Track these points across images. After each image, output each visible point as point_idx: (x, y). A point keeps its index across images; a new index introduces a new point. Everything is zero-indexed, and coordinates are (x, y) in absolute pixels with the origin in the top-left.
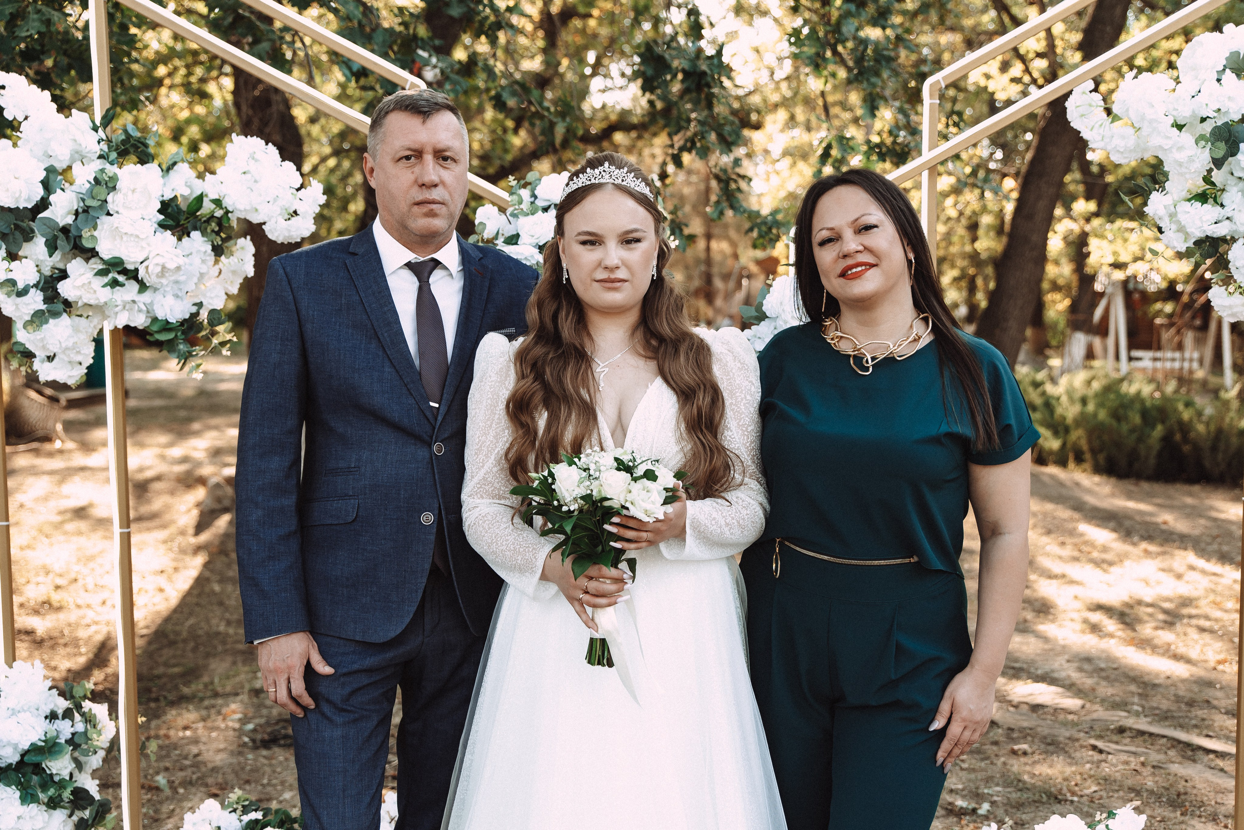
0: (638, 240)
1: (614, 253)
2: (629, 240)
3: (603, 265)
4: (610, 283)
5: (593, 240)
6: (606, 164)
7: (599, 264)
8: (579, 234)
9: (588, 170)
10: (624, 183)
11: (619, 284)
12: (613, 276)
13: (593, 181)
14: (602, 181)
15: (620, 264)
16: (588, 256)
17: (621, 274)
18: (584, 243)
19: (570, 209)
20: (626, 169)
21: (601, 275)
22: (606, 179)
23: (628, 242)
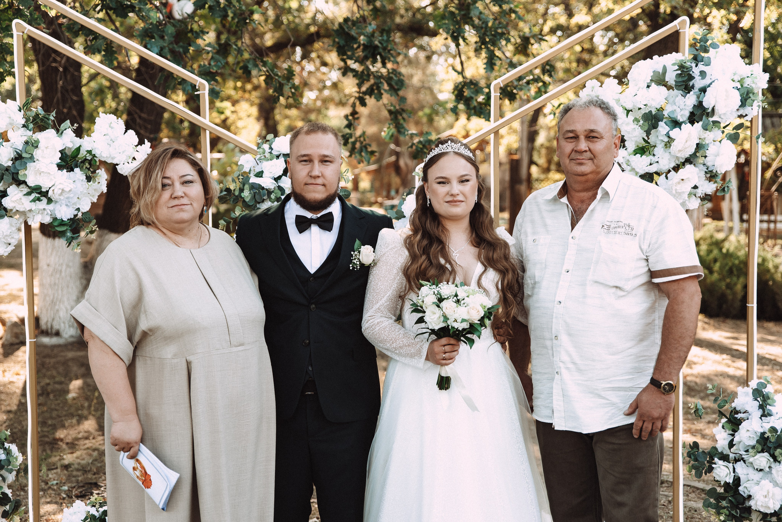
0: (468, 181)
1: (456, 188)
2: (463, 181)
3: (450, 194)
4: (453, 202)
5: (444, 181)
6: (449, 142)
7: (448, 194)
8: (437, 178)
9: (440, 145)
10: (459, 151)
11: (459, 203)
12: (455, 199)
13: (443, 151)
14: (448, 151)
15: (459, 193)
16: (442, 190)
17: (460, 198)
18: (439, 183)
19: (431, 166)
20: (460, 144)
21: (449, 199)
22: (450, 150)
23: (463, 182)
